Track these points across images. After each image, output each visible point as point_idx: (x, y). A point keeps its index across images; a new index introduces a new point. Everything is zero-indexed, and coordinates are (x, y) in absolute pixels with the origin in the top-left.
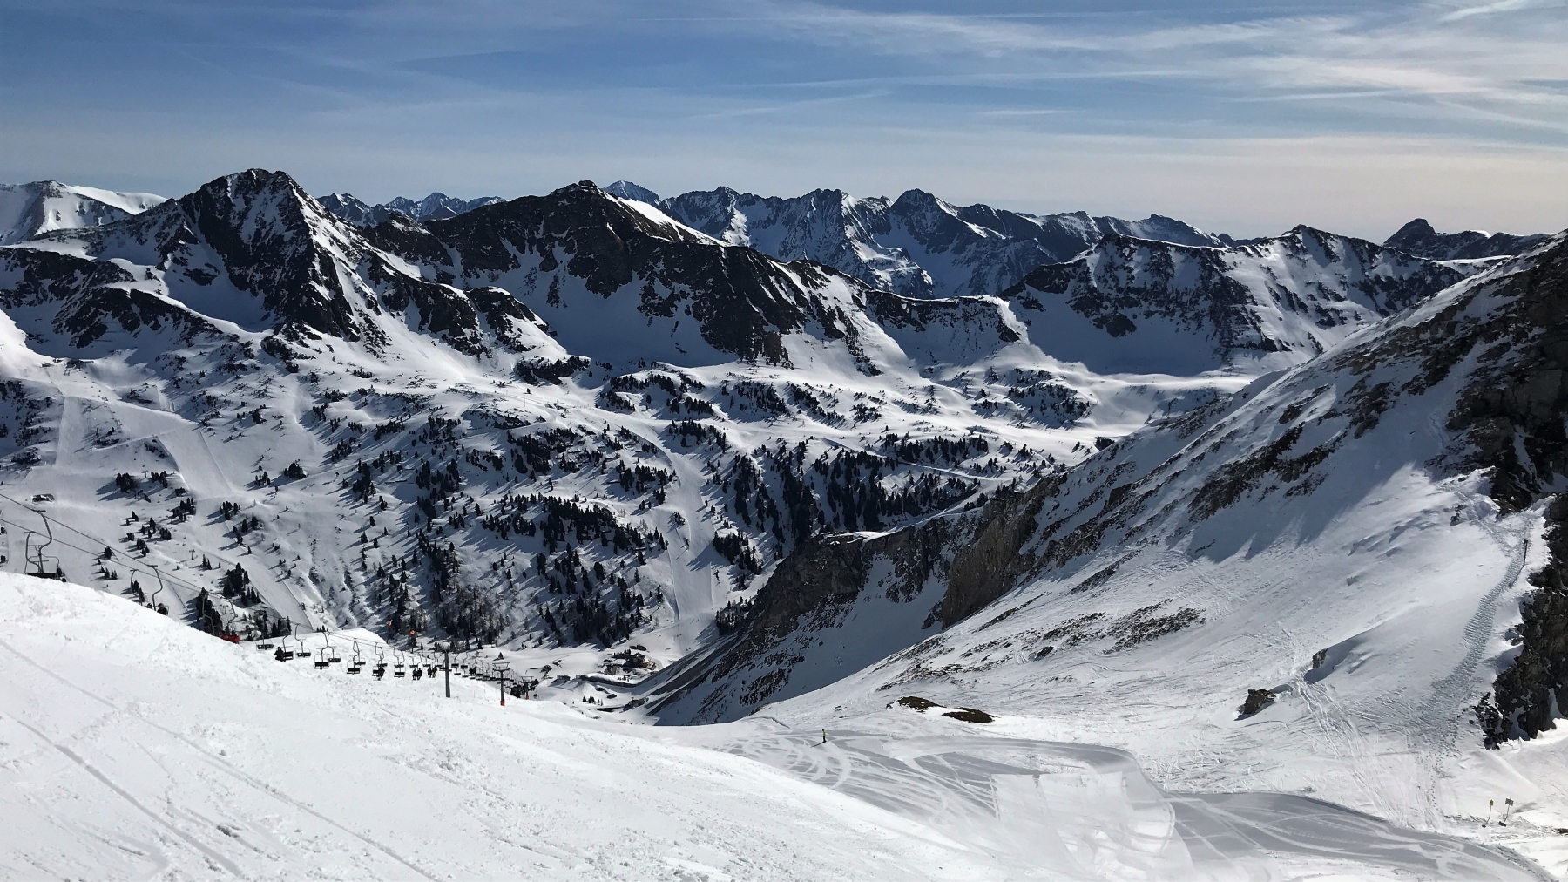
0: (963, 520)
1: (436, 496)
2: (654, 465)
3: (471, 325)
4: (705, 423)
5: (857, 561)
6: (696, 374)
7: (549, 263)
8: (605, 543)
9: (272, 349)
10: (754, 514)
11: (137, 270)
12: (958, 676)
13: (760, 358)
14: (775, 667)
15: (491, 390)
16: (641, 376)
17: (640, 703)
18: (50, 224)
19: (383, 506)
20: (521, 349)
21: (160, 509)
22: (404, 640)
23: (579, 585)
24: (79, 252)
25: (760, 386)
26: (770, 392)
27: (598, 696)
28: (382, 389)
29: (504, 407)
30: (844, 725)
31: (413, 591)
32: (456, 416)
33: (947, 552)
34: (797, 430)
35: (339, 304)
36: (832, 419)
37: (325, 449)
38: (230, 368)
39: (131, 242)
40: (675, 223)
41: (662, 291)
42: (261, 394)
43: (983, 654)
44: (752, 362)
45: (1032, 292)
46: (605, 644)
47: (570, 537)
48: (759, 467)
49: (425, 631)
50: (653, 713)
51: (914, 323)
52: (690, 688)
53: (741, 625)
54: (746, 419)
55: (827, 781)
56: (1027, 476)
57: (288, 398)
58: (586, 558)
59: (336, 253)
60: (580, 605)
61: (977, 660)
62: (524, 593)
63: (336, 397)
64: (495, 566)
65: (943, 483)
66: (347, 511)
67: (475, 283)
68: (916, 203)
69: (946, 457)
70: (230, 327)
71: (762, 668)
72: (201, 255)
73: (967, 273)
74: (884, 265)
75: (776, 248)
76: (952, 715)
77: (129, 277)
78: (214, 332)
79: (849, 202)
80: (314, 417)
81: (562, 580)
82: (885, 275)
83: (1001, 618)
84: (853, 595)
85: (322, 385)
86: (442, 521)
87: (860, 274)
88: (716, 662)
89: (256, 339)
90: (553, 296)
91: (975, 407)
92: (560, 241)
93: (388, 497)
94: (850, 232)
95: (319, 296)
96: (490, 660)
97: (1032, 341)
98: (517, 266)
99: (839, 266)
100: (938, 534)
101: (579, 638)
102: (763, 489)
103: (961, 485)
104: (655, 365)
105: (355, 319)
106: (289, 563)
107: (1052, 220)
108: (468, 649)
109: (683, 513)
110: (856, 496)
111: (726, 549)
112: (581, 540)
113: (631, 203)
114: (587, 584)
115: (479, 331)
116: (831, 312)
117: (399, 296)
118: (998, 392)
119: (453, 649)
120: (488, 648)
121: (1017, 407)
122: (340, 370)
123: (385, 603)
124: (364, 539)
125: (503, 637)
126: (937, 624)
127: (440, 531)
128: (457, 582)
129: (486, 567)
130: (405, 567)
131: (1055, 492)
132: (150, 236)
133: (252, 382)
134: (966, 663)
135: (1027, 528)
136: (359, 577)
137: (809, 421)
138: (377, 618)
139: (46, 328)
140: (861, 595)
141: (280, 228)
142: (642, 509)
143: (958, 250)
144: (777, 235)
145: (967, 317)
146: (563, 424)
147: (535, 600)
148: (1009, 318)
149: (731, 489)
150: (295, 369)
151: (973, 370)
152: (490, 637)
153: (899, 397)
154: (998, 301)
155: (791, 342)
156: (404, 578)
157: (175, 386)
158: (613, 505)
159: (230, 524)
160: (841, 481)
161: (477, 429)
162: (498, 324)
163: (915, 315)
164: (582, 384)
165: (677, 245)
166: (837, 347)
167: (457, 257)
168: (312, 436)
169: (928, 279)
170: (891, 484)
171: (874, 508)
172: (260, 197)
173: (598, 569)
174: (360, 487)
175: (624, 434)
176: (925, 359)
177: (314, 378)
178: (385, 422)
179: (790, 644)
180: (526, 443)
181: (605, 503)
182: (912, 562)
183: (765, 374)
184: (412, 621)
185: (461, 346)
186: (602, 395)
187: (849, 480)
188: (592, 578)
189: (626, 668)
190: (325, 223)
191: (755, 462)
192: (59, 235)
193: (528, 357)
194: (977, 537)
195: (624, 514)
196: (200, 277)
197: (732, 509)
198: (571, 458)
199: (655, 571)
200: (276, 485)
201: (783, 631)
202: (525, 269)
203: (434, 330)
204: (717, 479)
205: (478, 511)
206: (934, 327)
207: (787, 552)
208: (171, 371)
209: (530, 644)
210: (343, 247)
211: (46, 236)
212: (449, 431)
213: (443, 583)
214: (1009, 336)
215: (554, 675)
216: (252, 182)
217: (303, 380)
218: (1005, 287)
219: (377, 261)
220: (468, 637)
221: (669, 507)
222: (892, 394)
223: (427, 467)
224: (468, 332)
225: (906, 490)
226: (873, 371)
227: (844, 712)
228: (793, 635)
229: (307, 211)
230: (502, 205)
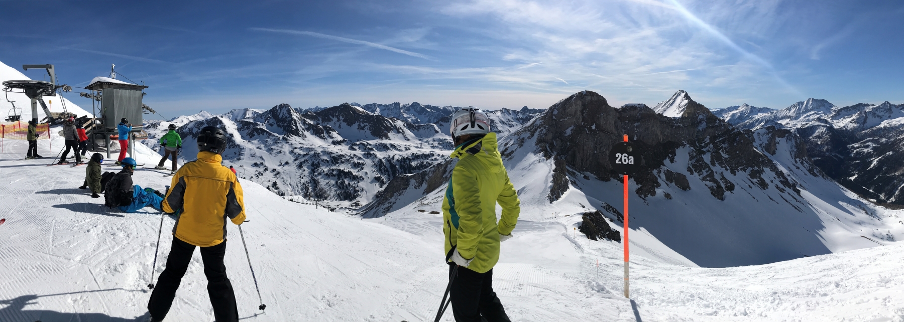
0: (430, 171)
1: (315, 168)
2: (361, 161)
3: (323, 133)
4: (372, 152)
5: (407, 181)
6: (370, 142)
7: (339, 120)
8: (350, 179)
9: (284, 139)
10: (383, 171)
11: (261, 124)
12: (431, 204)
13: (383, 138)
14: (389, 205)
15: (327, 146)
16: (358, 143)
17: (359, 213)
18: (247, 116)
19: (304, 170)
20: (333, 138)
21: (261, 169)
22: (308, 198)
23: (345, 188)
24: (251, 121)
25: (384, 144)
26: (386, 145)
27: (349, 212)
28: (305, 147)
29: (329, 150)
30: (406, 217)
31: (310, 188)
32: (319, 152)
33: (427, 178)
34: (392, 153)
35: (297, 130)
36: (400, 150)
37: (293, 159)
38: (276, 142)
39: (260, 119)
40: (365, 111)
41: (362, 125)
42: (281, 148)
43: (436, 199)
44: (382, 139)
45: (441, 123)
46: (351, 200)
47: (343, 177)
48: (384, 161)
49: (312, 196)
50: (362, 216)
51: (416, 129)
52: (370, 210)
53: (381, 196)
54: (381, 151)
55: (402, 229)
56: (443, 161)
57: (286, 148)
58: (346, 182)
59: (297, 119)
60: (345, 192)
61: (435, 200)
62: (333, 189)
63: (296, 148)
64: (327, 183)
65: (425, 163)
66: (297, 171)
67: (324, 125)
68: (415, 105)
69: (425, 157)
70: (276, 134)
71: (386, 205)
72: (272, 121)
73: (427, 119)
74: (410, 117)
75: (386, 115)
76: (430, 213)
77: (259, 125)
78: (273, 135)
79: (401, 105)
80: (291, 152)
81: (341, 187)
82: (410, 120)
83: (440, 191)
84: (406, 188)
85: (293, 146)
86: (316, 174)
87: (405, 120)
88: (376, 204)
89: (281, 137)
90: (340, 127)
91: (431, 147)
92: (341, 116)
93: (306, 168)
94: (402, 111)
95: (293, 128)
96: (326, 204)
97: (442, 132)
98: (332, 121)
99: (400, 118)
100: (425, 174)
101: (345, 199)
102: (385, 166)
103: (429, 163)
104: (361, 140)
105: (300, 133)
106: (285, 181)
107: (444, 108)
108: (321, 201)
109: (368, 172)
110: (406, 166)
111: (377, 179)
112: (345, 178)
113: (355, 107)
114: (347, 187)
115: (325, 134)
116: (399, 128)
117: (309, 128)
118: (436, 144)
119: (318, 201)
120: (325, 201)
121: (440, 146)
122: (297, 143)
123: (304, 190)
124: (300, 177)
125: (328, 198)
126: (426, 193)
127: (316, 176)
128: (319, 186)
129: (325, 184)
130: (308, 183)
131: (450, 163)
132: (263, 117)
133: (280, 145)
134: (432, 201)
135: (445, 171)
136: (299, 185)
137: (395, 151)
138: (303, 193)
139: (245, 135)
140: (408, 188)
141: (286, 115)
142: (358, 171)
143: (425, 114)
144: (386, 113)
145: (428, 128)
146: (342, 154)
147: (336, 191)
148: (437, 128)
149: (378, 166)
150: (288, 143)
151: (429, 139)
152: (326, 198)
153: (414, 145)
154: (434, 124)
155: (390, 134)
156: (308, 185)
157: (266, 146)
158: (352, 170)
159: (274, 173)
160: (402, 163)
161: (324, 155)
162: (328, 133)
163: (417, 128)
164: (346, 145)
165: (365, 115)
166: (400, 135)
167: (320, 119)
168: (291, 156)
169: (419, 121)
170: (414, 164)
171: (410, 169)
172: (283, 109)
173: (349, 184)
174: (300, 166)
175: (355, 155)
176: (420, 137)
177: (292, 144)
178: (305, 153)
179: (393, 200)
180: (334, 157)
181: (350, 170)
182: (419, 180)
183: (384, 141)
184: (310, 194)
185: (321, 138)
186: (350, 147)
187: (404, 163)
188: (348, 186)
189: (356, 206)
190: (295, 113)
191: (383, 160)
192: (248, 118)
193: (334, 139)
194: (433, 174)
195: (355, 172)
196: (271, 125)
197: (378, 171)
198: (344, 160)
199: (362, 184)
200: (284, 165)
201: (391, 197)
202: (334, 121)
203: (315, 134)
204: (375, 164)
205: (324, 172)
206: (421, 130)
207: (391, 179)
208: (265, 143)
209: (334, 200)
210: (298, 118)
211: (246, 118)
212: (318, 155)
213: (316, 187)
214: (437, 132)
215: (340, 207)
216: (282, 106)
217: (290, 145)
218: (435, 122)
219: (305, 121)
220: (321, 198)
221: (365, 170)
222: (413, 145)
223: (313, 162)
224: (322, 135)
225: (417, 165)
226: (408, 140)
227: (405, 214)
228: (393, 198)
229: (292, 111)
230: (330, 108)
